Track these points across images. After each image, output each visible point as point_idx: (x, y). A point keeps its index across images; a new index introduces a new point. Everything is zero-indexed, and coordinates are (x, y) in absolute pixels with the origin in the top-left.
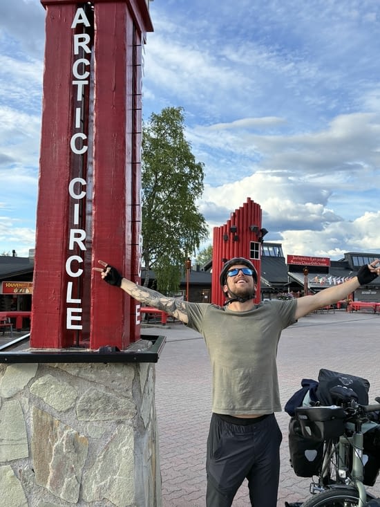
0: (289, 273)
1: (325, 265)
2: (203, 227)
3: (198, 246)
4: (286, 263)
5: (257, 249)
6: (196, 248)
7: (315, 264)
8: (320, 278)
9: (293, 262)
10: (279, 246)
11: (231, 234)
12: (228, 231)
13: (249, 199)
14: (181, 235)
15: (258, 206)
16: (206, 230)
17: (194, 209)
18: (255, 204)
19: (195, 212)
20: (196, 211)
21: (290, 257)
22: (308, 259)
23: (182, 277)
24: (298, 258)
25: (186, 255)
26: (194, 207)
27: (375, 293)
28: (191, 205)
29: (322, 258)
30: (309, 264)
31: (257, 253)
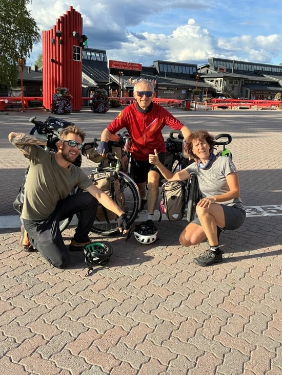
0: (110, 75)
1: (138, 69)
2: (35, 30)
3: (31, 48)
4: (108, 66)
5: (79, 52)
6: (30, 50)
7: (130, 69)
8: (132, 79)
9: (113, 67)
10: (104, 52)
11: (57, 37)
12: (54, 35)
13: (72, 7)
14: (16, 36)
15: (79, 15)
16: (37, 34)
17: (27, 13)
18: (76, 12)
19: (27, 17)
20: (28, 15)
21: (111, 62)
22: (125, 64)
23: (20, 75)
24: (117, 63)
25: (22, 55)
26: (26, 11)
27: (173, 92)
28: (24, 9)
29: (136, 64)
30: (126, 68)
31: (79, 56)
